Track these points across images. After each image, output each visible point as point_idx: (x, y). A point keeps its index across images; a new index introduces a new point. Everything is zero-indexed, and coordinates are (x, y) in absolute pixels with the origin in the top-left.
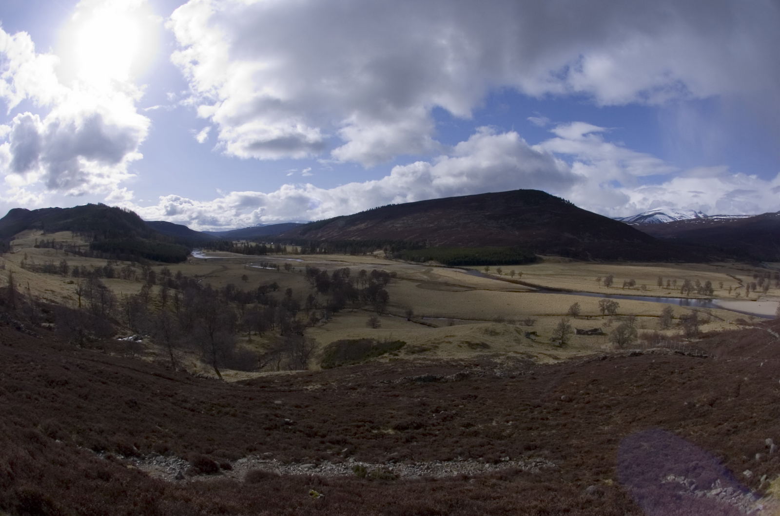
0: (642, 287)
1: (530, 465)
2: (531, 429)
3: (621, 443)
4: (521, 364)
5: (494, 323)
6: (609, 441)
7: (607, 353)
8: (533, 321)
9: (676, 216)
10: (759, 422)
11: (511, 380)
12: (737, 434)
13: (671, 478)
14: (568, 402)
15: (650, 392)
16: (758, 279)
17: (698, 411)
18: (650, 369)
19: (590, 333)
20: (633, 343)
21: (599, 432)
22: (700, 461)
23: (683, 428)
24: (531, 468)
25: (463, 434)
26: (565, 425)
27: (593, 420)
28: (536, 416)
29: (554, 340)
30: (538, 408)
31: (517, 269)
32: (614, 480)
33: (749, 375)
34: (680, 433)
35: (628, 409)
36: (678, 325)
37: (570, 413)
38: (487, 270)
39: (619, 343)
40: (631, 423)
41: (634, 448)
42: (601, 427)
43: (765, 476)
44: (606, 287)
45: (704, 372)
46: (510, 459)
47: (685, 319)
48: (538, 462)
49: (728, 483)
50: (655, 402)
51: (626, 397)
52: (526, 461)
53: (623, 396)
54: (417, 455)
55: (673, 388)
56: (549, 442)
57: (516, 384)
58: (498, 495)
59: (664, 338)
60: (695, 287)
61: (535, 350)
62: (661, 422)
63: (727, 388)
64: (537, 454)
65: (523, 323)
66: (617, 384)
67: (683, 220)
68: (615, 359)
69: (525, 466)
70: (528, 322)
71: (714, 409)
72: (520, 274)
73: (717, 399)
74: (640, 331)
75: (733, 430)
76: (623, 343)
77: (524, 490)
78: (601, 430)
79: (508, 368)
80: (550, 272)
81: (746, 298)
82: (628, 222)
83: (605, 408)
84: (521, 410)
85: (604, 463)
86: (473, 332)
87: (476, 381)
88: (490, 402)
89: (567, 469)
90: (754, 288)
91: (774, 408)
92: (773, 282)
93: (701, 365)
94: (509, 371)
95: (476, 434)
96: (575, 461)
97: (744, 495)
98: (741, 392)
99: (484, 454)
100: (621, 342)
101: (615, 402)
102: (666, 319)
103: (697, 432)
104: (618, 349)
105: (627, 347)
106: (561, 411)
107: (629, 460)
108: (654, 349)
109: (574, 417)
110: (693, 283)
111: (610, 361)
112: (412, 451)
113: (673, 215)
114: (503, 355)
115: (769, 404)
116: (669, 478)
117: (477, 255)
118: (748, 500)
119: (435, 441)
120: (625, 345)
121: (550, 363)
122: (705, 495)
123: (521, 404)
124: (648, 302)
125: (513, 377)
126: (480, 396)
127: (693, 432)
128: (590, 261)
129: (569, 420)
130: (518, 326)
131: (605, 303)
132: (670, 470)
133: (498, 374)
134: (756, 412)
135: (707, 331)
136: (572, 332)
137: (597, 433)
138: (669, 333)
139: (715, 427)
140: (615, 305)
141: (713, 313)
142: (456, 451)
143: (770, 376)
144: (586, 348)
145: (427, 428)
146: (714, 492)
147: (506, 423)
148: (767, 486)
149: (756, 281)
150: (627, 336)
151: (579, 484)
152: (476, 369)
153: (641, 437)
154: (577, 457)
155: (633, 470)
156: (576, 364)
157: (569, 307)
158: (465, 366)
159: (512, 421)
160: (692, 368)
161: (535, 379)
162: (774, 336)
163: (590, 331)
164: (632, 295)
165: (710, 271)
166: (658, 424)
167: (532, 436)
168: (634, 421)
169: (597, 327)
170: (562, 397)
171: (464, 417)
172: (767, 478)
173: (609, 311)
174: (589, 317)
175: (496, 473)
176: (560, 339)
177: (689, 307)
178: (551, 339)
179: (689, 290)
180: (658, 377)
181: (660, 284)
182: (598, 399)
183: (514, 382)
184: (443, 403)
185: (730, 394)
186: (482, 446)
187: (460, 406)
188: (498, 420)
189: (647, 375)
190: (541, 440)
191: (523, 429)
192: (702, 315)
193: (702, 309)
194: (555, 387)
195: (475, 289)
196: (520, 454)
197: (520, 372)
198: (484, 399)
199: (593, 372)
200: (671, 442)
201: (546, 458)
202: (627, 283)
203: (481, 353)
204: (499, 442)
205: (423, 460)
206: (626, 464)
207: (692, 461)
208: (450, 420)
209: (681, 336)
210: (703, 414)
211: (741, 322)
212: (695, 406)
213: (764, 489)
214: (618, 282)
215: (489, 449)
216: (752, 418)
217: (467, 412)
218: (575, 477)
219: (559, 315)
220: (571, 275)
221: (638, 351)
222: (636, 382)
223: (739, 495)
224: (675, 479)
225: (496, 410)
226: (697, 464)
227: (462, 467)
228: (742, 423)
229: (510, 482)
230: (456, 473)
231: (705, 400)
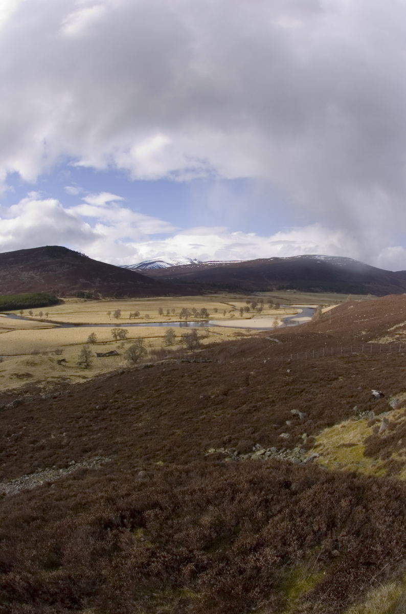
0: (145, 317)
1: (93, 463)
2: (81, 436)
3: (157, 434)
4: (59, 386)
5: (32, 356)
6: (146, 434)
7: (124, 369)
8: (62, 351)
9: (174, 263)
10: (277, 401)
11: (55, 400)
12: (259, 411)
13: (212, 451)
14: (103, 410)
15: (167, 393)
16: (251, 304)
17: (215, 401)
18: (163, 376)
19: (107, 355)
20: (144, 359)
21: (135, 428)
22: (232, 434)
23: (206, 414)
24: (94, 465)
25: (33, 450)
26: (106, 428)
27: (127, 421)
28: (81, 425)
29: (80, 364)
30: (81, 419)
31: (44, 310)
32: (164, 461)
33: (254, 370)
34: (205, 418)
35: (153, 408)
36: (181, 341)
37: (106, 419)
38: (22, 313)
39: (133, 360)
40: (159, 418)
41: (169, 436)
42: (136, 425)
43: (304, 435)
44: (116, 319)
45: (211, 372)
46: (76, 462)
47: (186, 337)
48: (97, 461)
49: (268, 445)
50: (174, 399)
51: (148, 400)
52: (88, 461)
53: (145, 399)
54: (9, 473)
55: (186, 388)
56: (99, 443)
57: (59, 402)
58: (74, 493)
59: (170, 352)
60: (193, 313)
61: (68, 373)
62: (184, 413)
63: (235, 381)
64: (94, 454)
65: (54, 353)
66: (137, 391)
67: (179, 266)
68: (132, 372)
69: (89, 465)
70: (58, 352)
71: (229, 397)
72: (47, 314)
73: (229, 390)
74: (149, 349)
75: (254, 409)
76: (137, 359)
77: (93, 485)
78: (136, 426)
79: (50, 391)
80: (70, 311)
81: (241, 317)
82: (132, 269)
83: (133, 410)
84: (69, 423)
85: (150, 451)
86: (18, 365)
87: (28, 405)
88: (44, 420)
89: (123, 460)
90: (247, 310)
91: (289, 390)
92: (266, 306)
93: (208, 367)
94: (52, 393)
95: (43, 448)
96: (125, 453)
97: (291, 450)
98: (250, 382)
99: (55, 462)
100: (134, 359)
101: (140, 404)
102: (170, 337)
103: (219, 415)
104: (133, 364)
105: (140, 362)
106: (100, 418)
107: (168, 445)
108: (163, 361)
109: (111, 421)
110: (190, 311)
111: (128, 374)
112: (5, 471)
113: (171, 262)
114: (44, 381)
115: (283, 387)
116: (210, 451)
117: (13, 301)
118: (298, 453)
119: (16, 460)
120: (138, 361)
121: (81, 382)
122: (251, 457)
123: (67, 417)
124: (153, 327)
125: (55, 398)
126: (35, 416)
127: (216, 415)
128: (100, 300)
129: (109, 424)
130: (52, 356)
131: (116, 331)
132: (208, 446)
133: (44, 397)
134: (270, 394)
135: (207, 343)
136: (93, 356)
137: (134, 430)
138: (174, 348)
139: (235, 409)
140: (125, 332)
141: (211, 330)
142: (34, 464)
143: (276, 368)
144: (107, 366)
145: (8, 450)
146: (258, 453)
147: (61, 435)
148: (312, 441)
149: (249, 306)
150: (138, 354)
151: (136, 469)
152: (27, 395)
153: (172, 426)
154: (125, 450)
155: (176, 451)
156: (102, 380)
157: (88, 337)
158: (19, 394)
159: (65, 432)
160: (199, 371)
161: (71, 396)
162: (273, 341)
163: (107, 353)
164: (138, 323)
165: (205, 300)
166: (182, 415)
167: (84, 441)
168: (161, 416)
169: (113, 350)
170: (97, 407)
171: (29, 436)
172: (308, 436)
173: (121, 336)
174: (104, 343)
175: (70, 475)
176: (85, 363)
177: (187, 328)
178: (77, 364)
179: (187, 316)
180: (171, 381)
181: (161, 313)
182: (126, 404)
183: (57, 401)
184: (11, 428)
185: (241, 385)
186: (51, 457)
187: (24, 428)
188: (55, 433)
189: (160, 381)
190: (93, 443)
191: (76, 437)
192: (200, 333)
193: (200, 328)
194: (90, 400)
195: (14, 329)
196: (81, 456)
197: (59, 393)
198: (39, 419)
199: (116, 385)
200: (199, 426)
201: (102, 456)
202: (134, 314)
203: (28, 382)
204: (62, 450)
205: (14, 477)
206: (167, 448)
207: (225, 436)
208: (20, 441)
209: (185, 349)
210: (220, 402)
211: (239, 334)
212: (210, 397)
213: (310, 442)
214: (125, 314)
215: (57, 457)
216: (268, 398)
217: (30, 431)
218: (131, 466)
219: (80, 344)
220: (87, 312)
221: (149, 364)
222: (154, 387)
223: (286, 450)
224: (216, 451)
225: (50, 426)
226: (231, 437)
227: (44, 476)
228: (261, 403)
229: (83, 480)
230: (42, 482)
231: (218, 392)
